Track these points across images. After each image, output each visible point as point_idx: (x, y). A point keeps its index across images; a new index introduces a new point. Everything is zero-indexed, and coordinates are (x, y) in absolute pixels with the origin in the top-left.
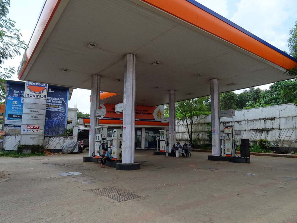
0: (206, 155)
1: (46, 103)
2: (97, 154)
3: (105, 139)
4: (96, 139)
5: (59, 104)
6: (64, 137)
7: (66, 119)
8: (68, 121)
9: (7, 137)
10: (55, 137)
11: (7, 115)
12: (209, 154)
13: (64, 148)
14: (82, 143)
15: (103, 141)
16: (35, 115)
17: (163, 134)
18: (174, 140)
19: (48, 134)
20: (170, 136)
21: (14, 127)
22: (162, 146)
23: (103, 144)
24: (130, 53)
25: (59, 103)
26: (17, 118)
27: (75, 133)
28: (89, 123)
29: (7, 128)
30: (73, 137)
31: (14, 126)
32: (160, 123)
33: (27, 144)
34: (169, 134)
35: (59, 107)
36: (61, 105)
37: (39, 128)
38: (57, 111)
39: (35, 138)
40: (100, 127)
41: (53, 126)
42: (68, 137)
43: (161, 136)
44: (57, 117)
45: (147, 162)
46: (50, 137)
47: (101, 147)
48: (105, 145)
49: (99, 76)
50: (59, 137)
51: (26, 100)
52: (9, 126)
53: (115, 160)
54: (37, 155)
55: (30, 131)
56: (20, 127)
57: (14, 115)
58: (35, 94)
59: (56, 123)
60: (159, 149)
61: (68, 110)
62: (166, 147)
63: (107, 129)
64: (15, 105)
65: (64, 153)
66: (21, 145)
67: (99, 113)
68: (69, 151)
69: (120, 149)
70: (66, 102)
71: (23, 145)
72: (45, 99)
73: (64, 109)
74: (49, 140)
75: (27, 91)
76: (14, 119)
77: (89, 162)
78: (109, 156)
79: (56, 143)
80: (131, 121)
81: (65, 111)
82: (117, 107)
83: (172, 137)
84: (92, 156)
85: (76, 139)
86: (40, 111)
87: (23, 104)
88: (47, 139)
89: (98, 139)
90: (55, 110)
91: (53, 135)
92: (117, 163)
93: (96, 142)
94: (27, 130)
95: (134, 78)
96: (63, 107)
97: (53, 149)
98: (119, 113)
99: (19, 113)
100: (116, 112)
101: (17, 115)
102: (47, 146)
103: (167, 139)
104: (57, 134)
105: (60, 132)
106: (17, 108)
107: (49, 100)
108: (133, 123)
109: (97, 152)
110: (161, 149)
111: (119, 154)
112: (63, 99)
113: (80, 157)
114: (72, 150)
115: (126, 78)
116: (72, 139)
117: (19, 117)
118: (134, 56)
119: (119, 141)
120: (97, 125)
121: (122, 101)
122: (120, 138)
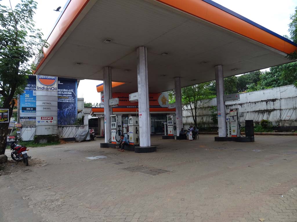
0: (213, 137)
1: (57, 95)
2: (114, 140)
3: (120, 126)
4: (112, 126)
5: (69, 96)
6: (76, 127)
7: (76, 109)
8: (78, 111)
9: (23, 129)
10: (67, 126)
11: (21, 109)
12: (216, 136)
13: (77, 136)
14: (93, 131)
15: (119, 128)
16: (48, 107)
17: (170, 119)
18: (181, 124)
19: (61, 124)
20: (177, 121)
21: (28, 119)
22: (170, 130)
23: (119, 130)
24: (142, 46)
25: (68, 95)
26: (31, 110)
27: (86, 122)
28: (103, 112)
29: (22, 121)
30: (84, 126)
31: (29, 118)
32: (166, 109)
33: (43, 134)
34: (176, 119)
35: (69, 98)
36: (70, 96)
37: (52, 119)
38: (68, 101)
39: (49, 128)
40: (115, 115)
41: (64, 116)
42: (79, 126)
43: (168, 121)
44: (68, 108)
45: (159, 145)
46: (63, 127)
47: (118, 134)
48: (121, 132)
49: (110, 68)
50: (69, 126)
51: (38, 93)
52: (23, 118)
53: (133, 144)
54: (53, 144)
55: (45, 123)
56: (34, 119)
57: (28, 108)
58: (46, 87)
59: (68, 113)
60: (167, 134)
61: (78, 100)
62: (174, 131)
63: (121, 117)
64: (27, 99)
65: (77, 142)
66: (37, 136)
67: (113, 103)
68: (82, 139)
69: (137, 134)
70: (75, 93)
71: (39, 136)
72: (56, 91)
73: (74, 100)
74: (62, 130)
75: (38, 84)
76: (28, 111)
77: (107, 148)
78: (127, 141)
79: (69, 132)
80: (146, 108)
81: (75, 102)
82: (131, 96)
83: (179, 121)
84: (108, 142)
85: (87, 128)
86: (52, 102)
87: (35, 96)
88: (60, 129)
89: (113, 126)
90: (66, 101)
91: (65, 125)
92: (135, 147)
93: (112, 129)
94: (42, 122)
95: (147, 69)
96: (73, 98)
97: (66, 138)
98: (135, 101)
99: (33, 106)
100: (130, 101)
101: (31, 108)
102: (61, 136)
103: (175, 123)
104: (69, 124)
105: (72, 122)
106: (30, 101)
107: (59, 92)
109: (114, 139)
110: (169, 133)
111: (135, 139)
112: (72, 90)
113: (96, 144)
114: (84, 138)
115: (139, 70)
116: (83, 128)
117: (32, 109)
118: (146, 48)
119: (135, 127)
120: (111, 113)
121: (136, 91)
122: (136, 124)
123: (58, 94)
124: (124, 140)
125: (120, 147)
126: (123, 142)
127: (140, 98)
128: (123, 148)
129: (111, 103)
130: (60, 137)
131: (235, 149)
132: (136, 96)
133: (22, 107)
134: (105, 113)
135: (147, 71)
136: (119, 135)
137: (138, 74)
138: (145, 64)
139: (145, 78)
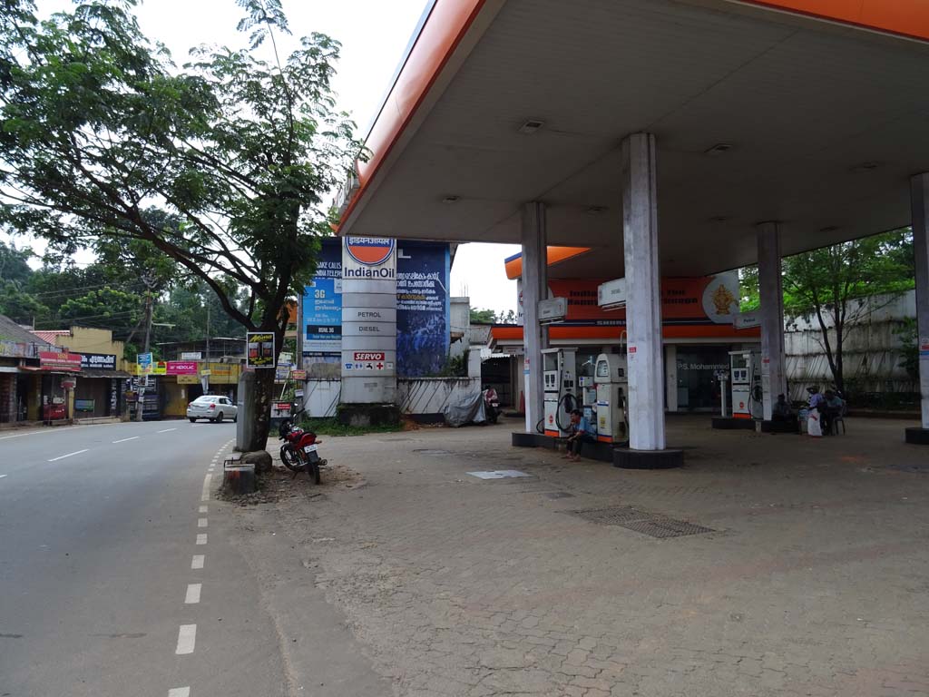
0: (899, 428)
1: (395, 291)
2: (551, 426)
3: (572, 382)
4: (545, 384)
5: (427, 291)
6: (447, 381)
7: (446, 332)
8: (453, 335)
9: (311, 385)
10: (422, 381)
11: (305, 329)
12: (912, 425)
13: (449, 410)
14: (495, 397)
15: (568, 390)
16: (372, 325)
17: (742, 363)
18: (780, 381)
19: (406, 373)
20: (766, 370)
21: (323, 358)
22: (741, 401)
23: (568, 396)
24: (640, 132)
25: (425, 288)
26: (329, 333)
27: (474, 369)
28: (522, 339)
29: (307, 362)
30: (469, 380)
31: (325, 355)
32: (728, 329)
33: (359, 400)
34: (763, 364)
35: (427, 299)
36: (430, 292)
37: (382, 359)
38: (424, 308)
39: (375, 385)
40: (557, 349)
41: (414, 350)
42: (455, 381)
43: (733, 370)
44: (424, 326)
45: (695, 448)
46: (411, 382)
47: (563, 407)
48: (574, 401)
50: (426, 381)
51: (347, 286)
52: (311, 356)
53: (609, 440)
54: (384, 430)
55: (363, 369)
56: (337, 358)
57: (321, 327)
58: (366, 268)
59: (423, 343)
60: (729, 411)
61: (452, 304)
62: (754, 406)
63: (574, 356)
64: (321, 302)
65: (448, 425)
66: (344, 404)
67: (548, 312)
68: (463, 420)
69: (620, 410)
70: (444, 283)
71: (349, 404)
72: (391, 278)
73: (440, 303)
74: (409, 389)
75: (348, 262)
76: (322, 337)
77: (530, 449)
79: (428, 396)
80: (651, 331)
81: (444, 309)
82: (604, 292)
83: (772, 372)
84: (535, 431)
85: (477, 387)
86: (381, 312)
87: (340, 295)
88: (404, 387)
89: (550, 384)
90: (419, 308)
91: (416, 374)
92: (616, 450)
93: (547, 392)
94: (357, 366)
95: (654, 205)
96: (437, 298)
97: (420, 412)
98: (615, 307)
99: (333, 321)
100: (601, 306)
101: (328, 327)
102: (406, 406)
103: (757, 378)
104: (428, 374)
105: (435, 368)
106: (327, 308)
107: (400, 280)
108: (658, 337)
109: (551, 421)
110: (736, 409)
111: (617, 426)
112: (436, 276)
113: (500, 436)
114: (469, 415)
115: (629, 208)
116: (466, 386)
117: (332, 330)
118: (652, 137)
119: (617, 387)
120: (545, 343)
121: (620, 274)
122: (617, 379)
123: (399, 288)
124: (581, 428)
126: (578, 433)
127: (631, 297)
129: (545, 312)
130: (405, 409)
132: (618, 291)
133: (308, 326)
134: (526, 342)
135: (655, 211)
136: (569, 409)
137: (625, 222)
138: (650, 189)
139: (648, 233)
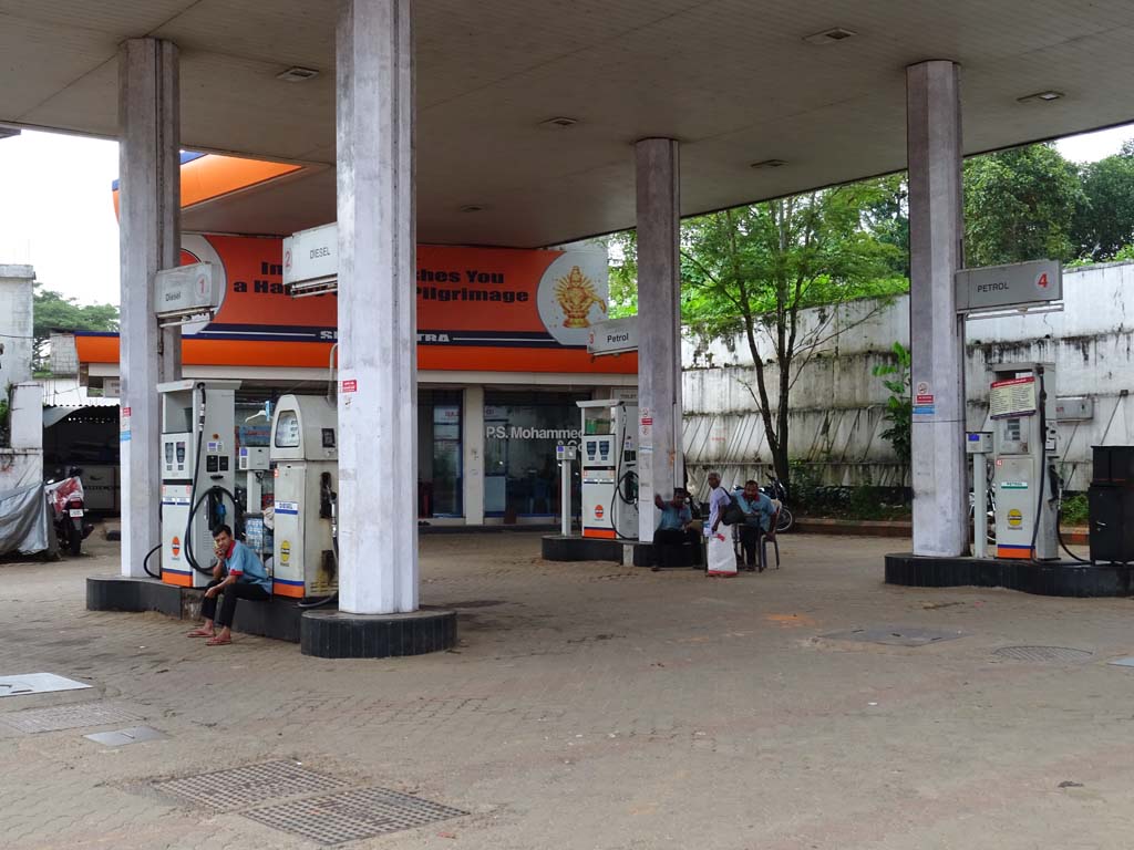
0: (872, 553)
2: (175, 562)
3: (225, 459)
4: (164, 464)
12: (895, 547)
14: (78, 495)
15: (215, 478)
17: (602, 426)
18: (672, 463)
20: (646, 443)
22: (598, 504)
23: (215, 494)
27: (27, 430)
28: (115, 362)
30: (11, 456)
32: (580, 358)
34: (641, 427)
40: (189, 384)
43: (585, 440)
45: (496, 603)
47: (203, 517)
48: (228, 503)
49: (168, 48)
53: (296, 592)
60: (576, 526)
62: (623, 512)
63: (231, 403)
67: (177, 296)
69: (325, 522)
77: (127, 615)
78: (258, 570)
80: (389, 343)
82: (294, 252)
83: (656, 441)
84: (142, 575)
85: (31, 470)
89: (175, 463)
92: (308, 615)
93: (167, 482)
95: (405, 57)
98: (311, 290)
100: (288, 286)
103: (630, 456)
108: (407, 359)
109: (176, 550)
110: (589, 519)
111: (316, 559)
113: (66, 585)
114: (9, 538)
115: (348, 58)
116: (5, 470)
119: (317, 471)
120: (170, 370)
121: (327, 215)
122: (321, 453)
124: (235, 565)
125: (208, 608)
126: (229, 578)
127: (349, 264)
128: (226, 621)
129: (170, 297)
131: (1001, 643)
132: (324, 252)
134: (125, 368)
135: (405, 73)
137: (338, 92)
138: (396, 21)
139: (388, 121)
